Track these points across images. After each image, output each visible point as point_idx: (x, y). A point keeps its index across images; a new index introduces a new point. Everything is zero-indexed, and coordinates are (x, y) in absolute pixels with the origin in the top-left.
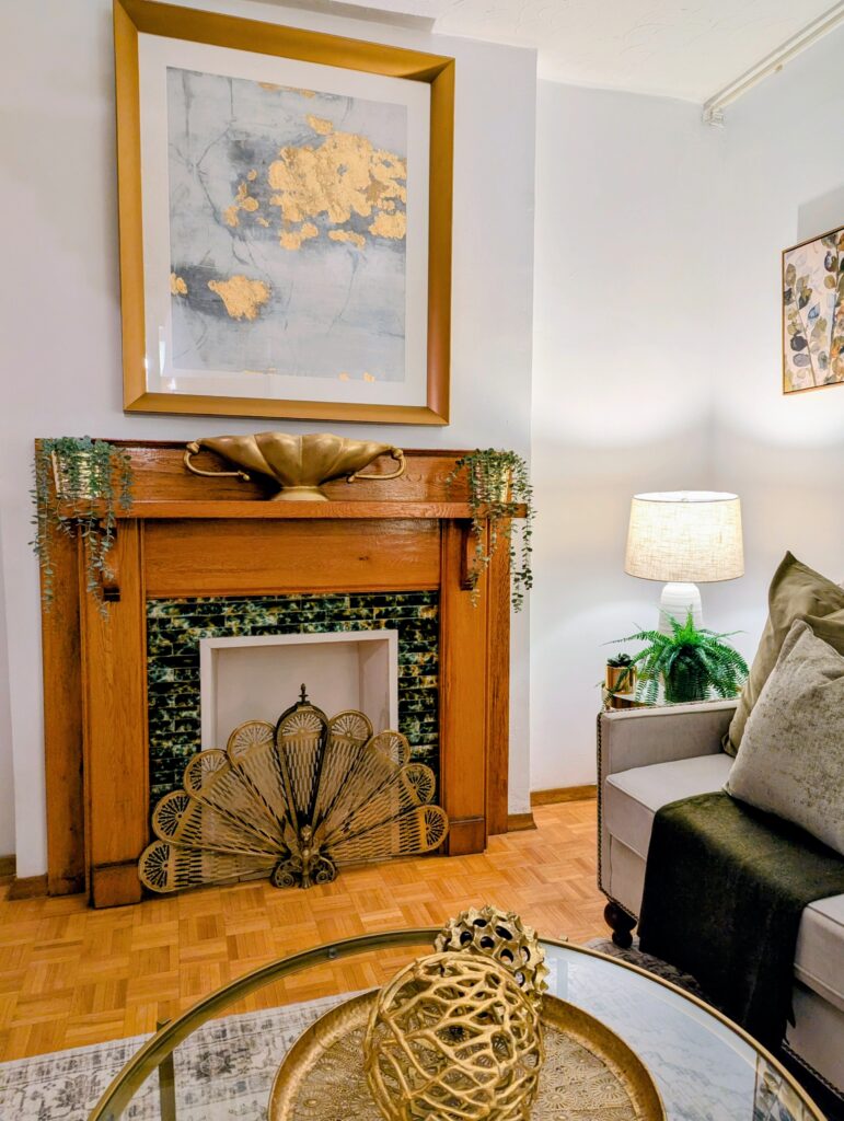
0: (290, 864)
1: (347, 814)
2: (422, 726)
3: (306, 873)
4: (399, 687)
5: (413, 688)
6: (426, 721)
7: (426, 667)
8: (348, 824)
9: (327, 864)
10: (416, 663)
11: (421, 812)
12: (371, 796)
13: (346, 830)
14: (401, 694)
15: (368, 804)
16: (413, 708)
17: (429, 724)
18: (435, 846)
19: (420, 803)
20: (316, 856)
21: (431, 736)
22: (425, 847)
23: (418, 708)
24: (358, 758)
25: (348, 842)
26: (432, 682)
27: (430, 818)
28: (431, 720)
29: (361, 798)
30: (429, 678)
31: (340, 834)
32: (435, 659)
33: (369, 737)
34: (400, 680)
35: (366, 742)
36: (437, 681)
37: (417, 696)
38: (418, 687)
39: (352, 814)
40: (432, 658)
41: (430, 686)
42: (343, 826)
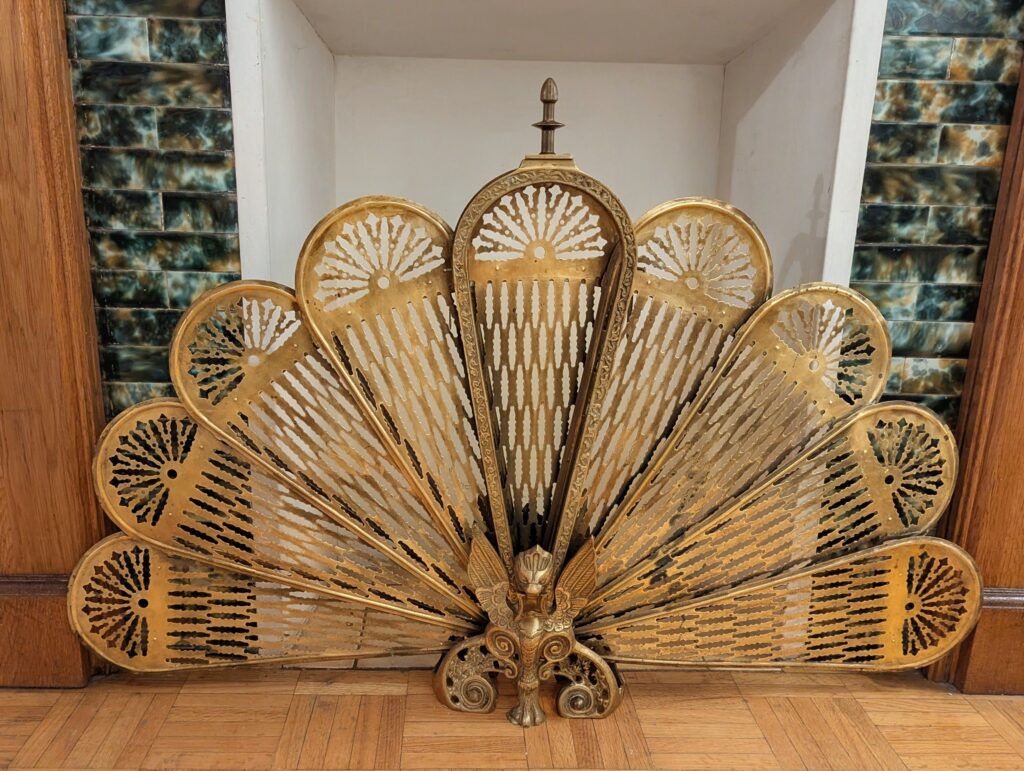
0: (484, 650)
1: (665, 530)
2: (926, 292)
3: (530, 682)
4: (871, 156)
5: (915, 162)
6: (942, 279)
7: (972, 90)
8: (666, 561)
9: (593, 667)
10: (941, 74)
11: (898, 555)
12: (746, 488)
13: (657, 577)
14: (874, 181)
15: (734, 511)
16: (905, 231)
17: (950, 292)
18: (926, 657)
19: (900, 527)
20: (563, 641)
21: (951, 331)
22: (892, 655)
23: (923, 232)
24: (714, 364)
25: (661, 611)
26: (984, 149)
27: (925, 576)
28: (959, 278)
29: (714, 491)
30: (977, 133)
31: (638, 587)
32: (1009, 65)
33: (760, 300)
34: (879, 132)
35: (749, 314)
36: (1003, 145)
37: (923, 195)
38: (933, 162)
39: (680, 534)
40: (1000, 58)
41: (974, 162)
42: (651, 565)
